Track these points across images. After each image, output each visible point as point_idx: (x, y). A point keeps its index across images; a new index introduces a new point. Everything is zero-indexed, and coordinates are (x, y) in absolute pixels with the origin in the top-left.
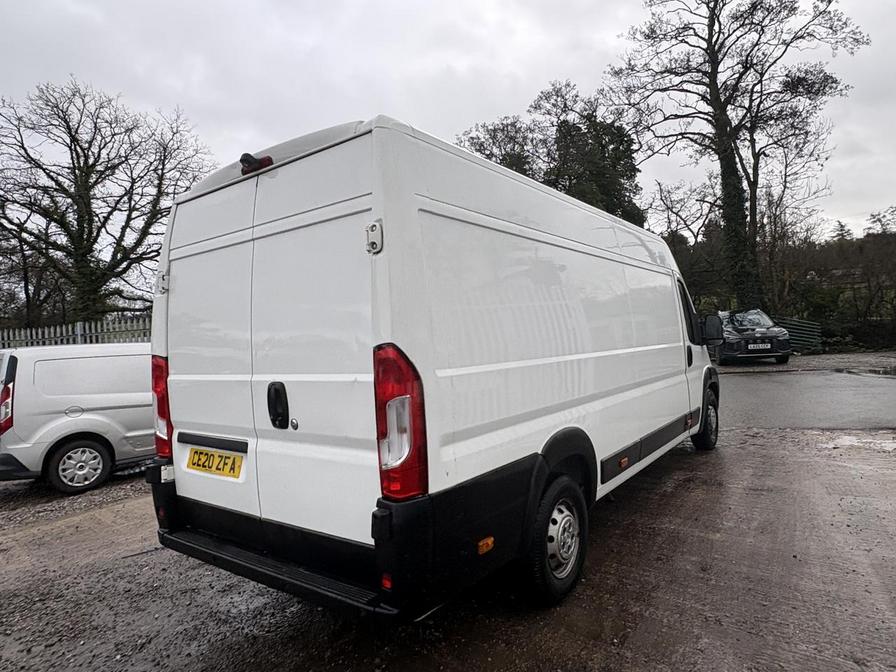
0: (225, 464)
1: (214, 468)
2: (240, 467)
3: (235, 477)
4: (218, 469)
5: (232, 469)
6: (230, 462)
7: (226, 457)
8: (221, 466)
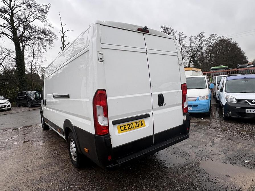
0: (138, 124)
1: (135, 127)
2: (144, 123)
3: (144, 126)
4: (136, 127)
5: (142, 124)
6: (140, 123)
7: (138, 122)
8: (137, 125)
